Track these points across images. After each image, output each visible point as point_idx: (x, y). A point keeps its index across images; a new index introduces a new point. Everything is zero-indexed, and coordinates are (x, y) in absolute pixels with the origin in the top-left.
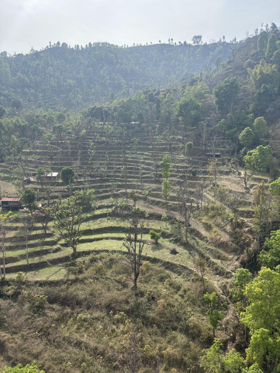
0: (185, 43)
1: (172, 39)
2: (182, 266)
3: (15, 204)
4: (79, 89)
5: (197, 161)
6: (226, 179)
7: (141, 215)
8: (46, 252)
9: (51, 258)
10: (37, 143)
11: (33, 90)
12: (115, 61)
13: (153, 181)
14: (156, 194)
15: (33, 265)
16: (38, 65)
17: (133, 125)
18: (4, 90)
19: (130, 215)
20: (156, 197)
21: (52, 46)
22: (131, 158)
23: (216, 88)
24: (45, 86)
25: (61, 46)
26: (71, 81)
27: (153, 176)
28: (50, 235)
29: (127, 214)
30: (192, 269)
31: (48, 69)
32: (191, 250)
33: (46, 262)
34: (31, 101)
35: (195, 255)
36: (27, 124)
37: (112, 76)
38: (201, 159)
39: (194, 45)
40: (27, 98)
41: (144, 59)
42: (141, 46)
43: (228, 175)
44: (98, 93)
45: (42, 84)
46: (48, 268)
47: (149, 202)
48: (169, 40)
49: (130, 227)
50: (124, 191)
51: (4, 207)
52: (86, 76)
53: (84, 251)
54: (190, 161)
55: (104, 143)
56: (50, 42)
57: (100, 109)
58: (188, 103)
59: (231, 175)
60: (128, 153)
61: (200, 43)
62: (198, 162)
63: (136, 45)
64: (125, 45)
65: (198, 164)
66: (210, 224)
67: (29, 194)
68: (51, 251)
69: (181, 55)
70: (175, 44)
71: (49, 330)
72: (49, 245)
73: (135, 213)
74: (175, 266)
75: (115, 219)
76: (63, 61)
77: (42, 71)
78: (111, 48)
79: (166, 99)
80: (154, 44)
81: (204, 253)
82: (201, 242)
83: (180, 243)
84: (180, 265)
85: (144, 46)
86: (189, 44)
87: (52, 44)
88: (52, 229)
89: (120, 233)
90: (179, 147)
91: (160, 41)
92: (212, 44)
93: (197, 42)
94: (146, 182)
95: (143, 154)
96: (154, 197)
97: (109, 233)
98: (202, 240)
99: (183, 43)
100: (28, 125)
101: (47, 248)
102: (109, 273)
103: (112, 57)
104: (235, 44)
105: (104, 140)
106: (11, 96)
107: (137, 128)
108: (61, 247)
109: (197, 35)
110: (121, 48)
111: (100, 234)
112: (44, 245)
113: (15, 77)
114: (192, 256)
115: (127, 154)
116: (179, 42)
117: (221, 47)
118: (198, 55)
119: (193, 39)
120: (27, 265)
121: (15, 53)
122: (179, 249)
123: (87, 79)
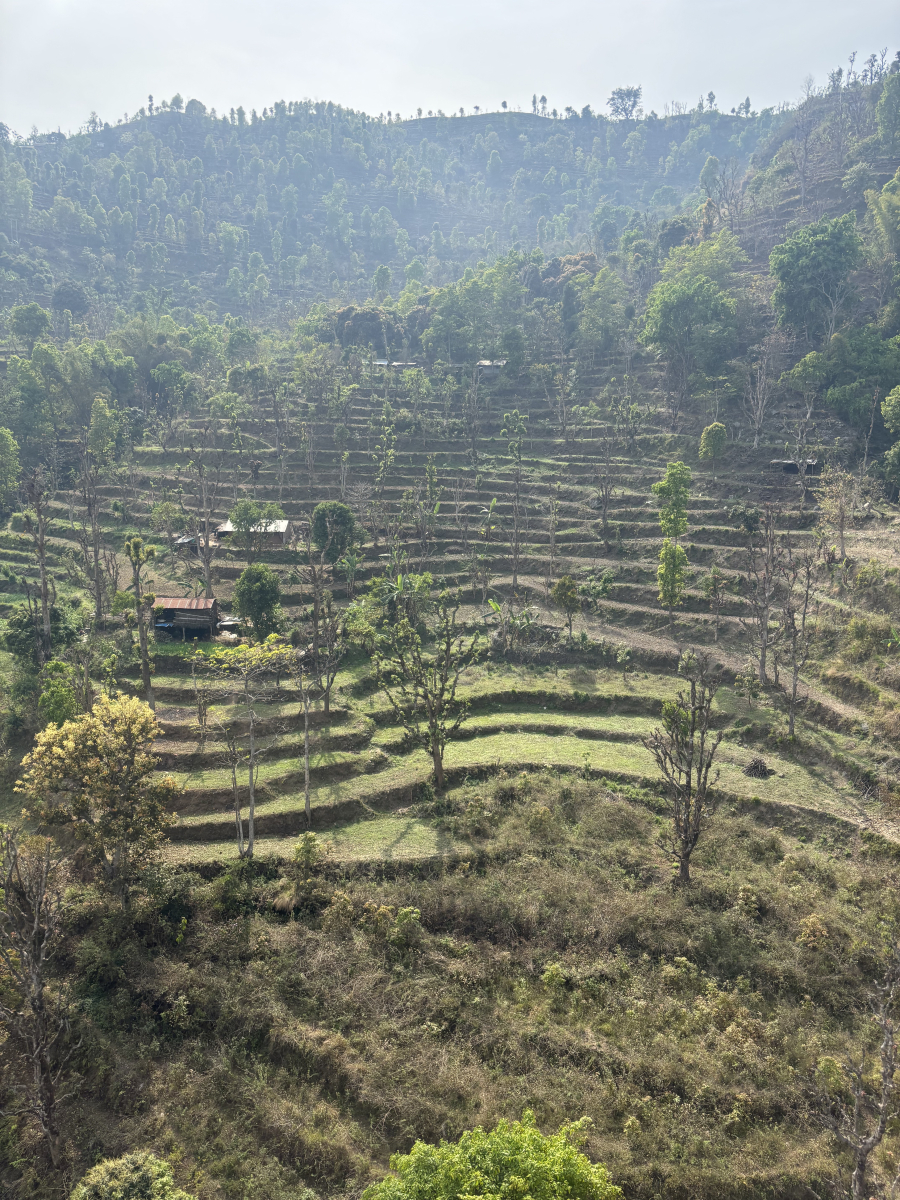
0: (586, 110)
1: (544, 99)
2: (812, 812)
3: (200, 618)
4: (260, 255)
5: (741, 484)
6: (866, 539)
7: (592, 656)
8: (346, 772)
9: (369, 791)
10: (182, 423)
11: (110, 252)
12: (367, 165)
13: (598, 548)
14: (621, 589)
15: (322, 813)
16: (119, 170)
17: (486, 371)
18: (15, 251)
19: (553, 657)
20: (622, 601)
21: (157, 109)
22: (500, 476)
23: (782, 251)
24: (145, 240)
25: (183, 111)
26: (230, 228)
27: (593, 533)
28: (341, 717)
29: (543, 654)
30: (851, 821)
31: (150, 186)
32: (813, 764)
33: (358, 802)
34: (105, 291)
35: (832, 778)
36: (130, 363)
37: (363, 214)
38: (751, 479)
39: (614, 118)
40: (94, 280)
41: (456, 160)
42: (442, 118)
43: (861, 527)
44: (319, 269)
45: (138, 233)
46: (367, 823)
47: (601, 616)
48: (534, 102)
49: (576, 694)
50: (509, 580)
51: (162, 628)
52: (276, 213)
53: (464, 769)
54: (715, 485)
55: (408, 425)
56: (151, 98)
57: (372, 316)
58: (690, 298)
59: (874, 529)
60: (487, 461)
61: (634, 113)
62: (743, 487)
63: (425, 115)
64: (389, 114)
65: (746, 493)
66: (861, 682)
67: (263, 585)
68: (361, 769)
69: (575, 150)
70: (555, 113)
71: (464, 1015)
72: (346, 749)
73: (572, 650)
74: (786, 814)
75: (509, 670)
76: (197, 161)
77: (134, 190)
78: (347, 120)
79: (594, 289)
80: (484, 112)
81: (870, 772)
82: (840, 739)
83: (766, 743)
84: (802, 809)
85: (454, 118)
86: (600, 116)
87: (157, 103)
88: (343, 700)
89: (544, 712)
90: (662, 440)
91: (504, 105)
92: (673, 118)
93: (625, 110)
94: (572, 552)
95: (537, 464)
96: (616, 600)
97: (512, 711)
98: (838, 730)
99: (579, 112)
100: (135, 365)
101: (349, 760)
102: (574, 836)
103: (358, 150)
104: (749, 120)
105: (405, 417)
106: (41, 272)
107: (503, 379)
108: (386, 755)
109: (624, 88)
110: (378, 124)
111: (484, 714)
112: (333, 749)
113: (47, 209)
114: (826, 782)
115: (482, 462)
116: (568, 109)
117: (706, 128)
118: (631, 154)
119: (613, 99)
120: (304, 812)
121: (35, 130)
122: (772, 761)
123: (279, 224)
